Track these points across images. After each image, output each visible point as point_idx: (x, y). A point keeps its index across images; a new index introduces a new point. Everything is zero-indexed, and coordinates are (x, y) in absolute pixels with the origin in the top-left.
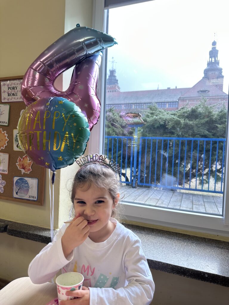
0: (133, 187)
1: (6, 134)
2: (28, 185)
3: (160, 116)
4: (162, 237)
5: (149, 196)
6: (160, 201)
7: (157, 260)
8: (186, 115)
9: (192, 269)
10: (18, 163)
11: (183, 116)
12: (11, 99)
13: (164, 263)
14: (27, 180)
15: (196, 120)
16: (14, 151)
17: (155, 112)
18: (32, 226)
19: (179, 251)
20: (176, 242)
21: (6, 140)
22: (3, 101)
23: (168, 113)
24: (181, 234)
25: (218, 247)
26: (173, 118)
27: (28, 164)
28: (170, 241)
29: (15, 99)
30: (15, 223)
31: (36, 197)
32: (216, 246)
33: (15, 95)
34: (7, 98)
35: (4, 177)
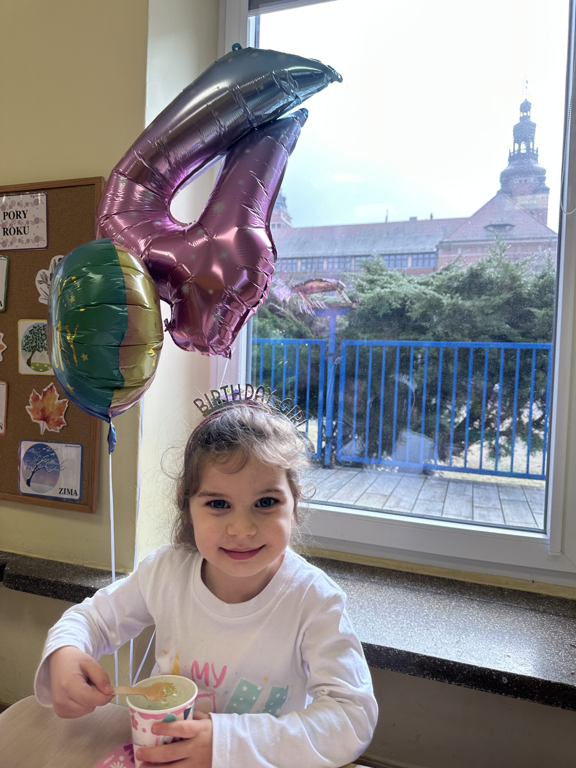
0: (325, 467)
2: (58, 462)
3: (391, 288)
4: (396, 587)
5: (365, 488)
6: (391, 498)
7: (382, 645)
8: (456, 284)
9: (470, 664)
10: (31, 407)
11: (449, 287)
12: (12, 244)
13: (400, 652)
14: (53, 449)
15: (479, 297)
16: (20, 375)
17: (379, 278)
18: (68, 564)
19: (438, 621)
20: (430, 600)
23: (412, 280)
24: (443, 579)
25: (534, 610)
26: (423, 293)
27: (55, 408)
28: (416, 597)
29: (23, 243)
30: (25, 557)
31: (78, 493)
32: (528, 607)
33: (23, 232)
34: (1, 241)
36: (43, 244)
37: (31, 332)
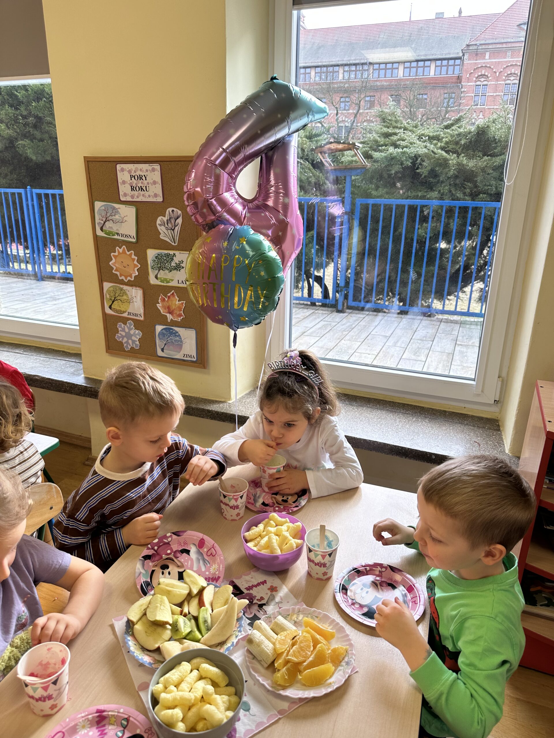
0: (338, 311)
1: (133, 257)
2: (181, 339)
4: (382, 410)
5: (370, 330)
8: (463, 141)
9: (415, 449)
10: (160, 305)
11: (457, 143)
12: (138, 197)
14: (177, 331)
15: (482, 157)
16: (151, 284)
17: (393, 131)
19: (403, 428)
20: (401, 417)
21: (135, 266)
22: (123, 199)
24: (412, 406)
25: (461, 423)
26: (432, 151)
27: (176, 306)
28: (393, 416)
29: (146, 197)
31: (195, 357)
33: (145, 190)
34: (130, 195)
35: (138, 324)
36: (160, 199)
37: (156, 257)
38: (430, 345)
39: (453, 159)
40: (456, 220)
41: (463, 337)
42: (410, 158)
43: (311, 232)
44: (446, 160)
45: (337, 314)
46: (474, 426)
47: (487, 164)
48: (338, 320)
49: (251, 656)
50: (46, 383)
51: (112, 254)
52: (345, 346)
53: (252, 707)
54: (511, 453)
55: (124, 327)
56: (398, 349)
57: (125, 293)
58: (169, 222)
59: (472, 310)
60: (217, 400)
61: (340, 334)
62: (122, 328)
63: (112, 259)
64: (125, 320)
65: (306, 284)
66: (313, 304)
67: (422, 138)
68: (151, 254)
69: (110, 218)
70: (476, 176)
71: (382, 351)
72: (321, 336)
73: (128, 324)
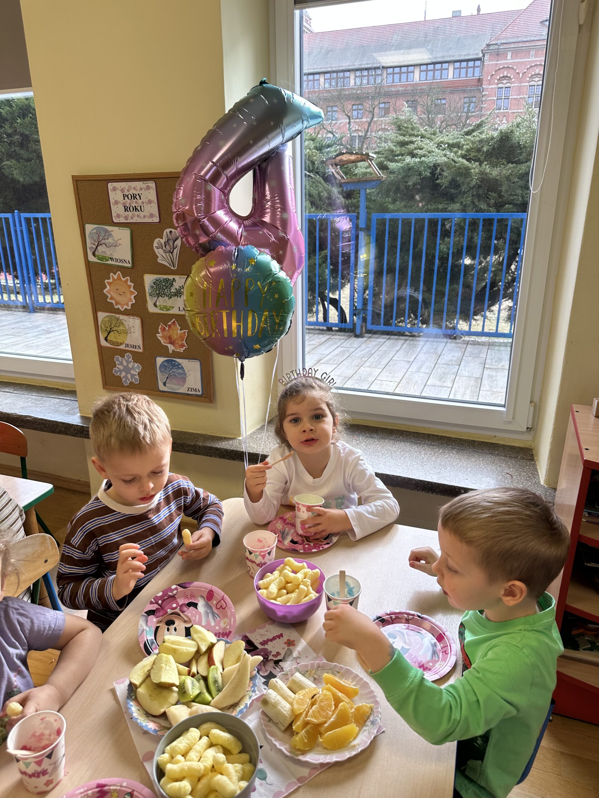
0: (356, 336)
1: (129, 283)
2: (184, 371)
4: (405, 442)
5: (391, 356)
8: (485, 148)
10: (160, 335)
12: (132, 218)
14: (180, 362)
15: (507, 164)
16: (149, 312)
17: (410, 139)
18: (198, 434)
19: (429, 461)
20: (426, 449)
21: (132, 293)
22: (115, 220)
25: (492, 454)
27: (178, 336)
29: (140, 218)
31: (201, 390)
33: (139, 210)
34: (124, 216)
35: (137, 357)
36: (156, 220)
37: (154, 283)
38: (456, 370)
39: (475, 168)
40: (481, 233)
41: (492, 360)
42: (429, 168)
43: (325, 251)
44: (468, 169)
45: (355, 339)
46: (505, 456)
47: (512, 171)
48: (356, 345)
49: (267, 719)
50: (38, 424)
51: (106, 281)
52: (365, 373)
53: (269, 775)
54: (546, 484)
55: (122, 360)
56: (421, 375)
57: (122, 323)
58: (167, 244)
59: (500, 330)
60: (226, 436)
61: (359, 360)
62: (119, 361)
63: (106, 287)
64: (122, 353)
65: (321, 308)
66: (330, 329)
67: (441, 146)
68: (149, 279)
69: (103, 242)
70: (501, 185)
71: (405, 377)
72: (339, 363)
73: (126, 357)
